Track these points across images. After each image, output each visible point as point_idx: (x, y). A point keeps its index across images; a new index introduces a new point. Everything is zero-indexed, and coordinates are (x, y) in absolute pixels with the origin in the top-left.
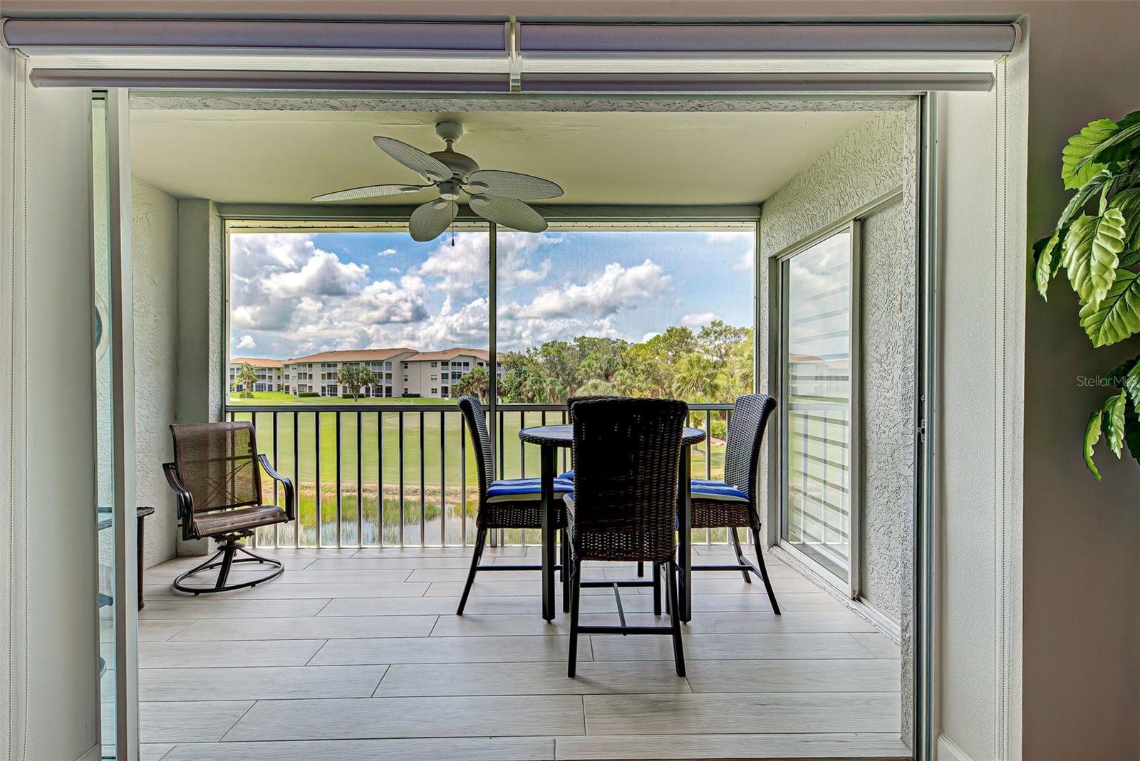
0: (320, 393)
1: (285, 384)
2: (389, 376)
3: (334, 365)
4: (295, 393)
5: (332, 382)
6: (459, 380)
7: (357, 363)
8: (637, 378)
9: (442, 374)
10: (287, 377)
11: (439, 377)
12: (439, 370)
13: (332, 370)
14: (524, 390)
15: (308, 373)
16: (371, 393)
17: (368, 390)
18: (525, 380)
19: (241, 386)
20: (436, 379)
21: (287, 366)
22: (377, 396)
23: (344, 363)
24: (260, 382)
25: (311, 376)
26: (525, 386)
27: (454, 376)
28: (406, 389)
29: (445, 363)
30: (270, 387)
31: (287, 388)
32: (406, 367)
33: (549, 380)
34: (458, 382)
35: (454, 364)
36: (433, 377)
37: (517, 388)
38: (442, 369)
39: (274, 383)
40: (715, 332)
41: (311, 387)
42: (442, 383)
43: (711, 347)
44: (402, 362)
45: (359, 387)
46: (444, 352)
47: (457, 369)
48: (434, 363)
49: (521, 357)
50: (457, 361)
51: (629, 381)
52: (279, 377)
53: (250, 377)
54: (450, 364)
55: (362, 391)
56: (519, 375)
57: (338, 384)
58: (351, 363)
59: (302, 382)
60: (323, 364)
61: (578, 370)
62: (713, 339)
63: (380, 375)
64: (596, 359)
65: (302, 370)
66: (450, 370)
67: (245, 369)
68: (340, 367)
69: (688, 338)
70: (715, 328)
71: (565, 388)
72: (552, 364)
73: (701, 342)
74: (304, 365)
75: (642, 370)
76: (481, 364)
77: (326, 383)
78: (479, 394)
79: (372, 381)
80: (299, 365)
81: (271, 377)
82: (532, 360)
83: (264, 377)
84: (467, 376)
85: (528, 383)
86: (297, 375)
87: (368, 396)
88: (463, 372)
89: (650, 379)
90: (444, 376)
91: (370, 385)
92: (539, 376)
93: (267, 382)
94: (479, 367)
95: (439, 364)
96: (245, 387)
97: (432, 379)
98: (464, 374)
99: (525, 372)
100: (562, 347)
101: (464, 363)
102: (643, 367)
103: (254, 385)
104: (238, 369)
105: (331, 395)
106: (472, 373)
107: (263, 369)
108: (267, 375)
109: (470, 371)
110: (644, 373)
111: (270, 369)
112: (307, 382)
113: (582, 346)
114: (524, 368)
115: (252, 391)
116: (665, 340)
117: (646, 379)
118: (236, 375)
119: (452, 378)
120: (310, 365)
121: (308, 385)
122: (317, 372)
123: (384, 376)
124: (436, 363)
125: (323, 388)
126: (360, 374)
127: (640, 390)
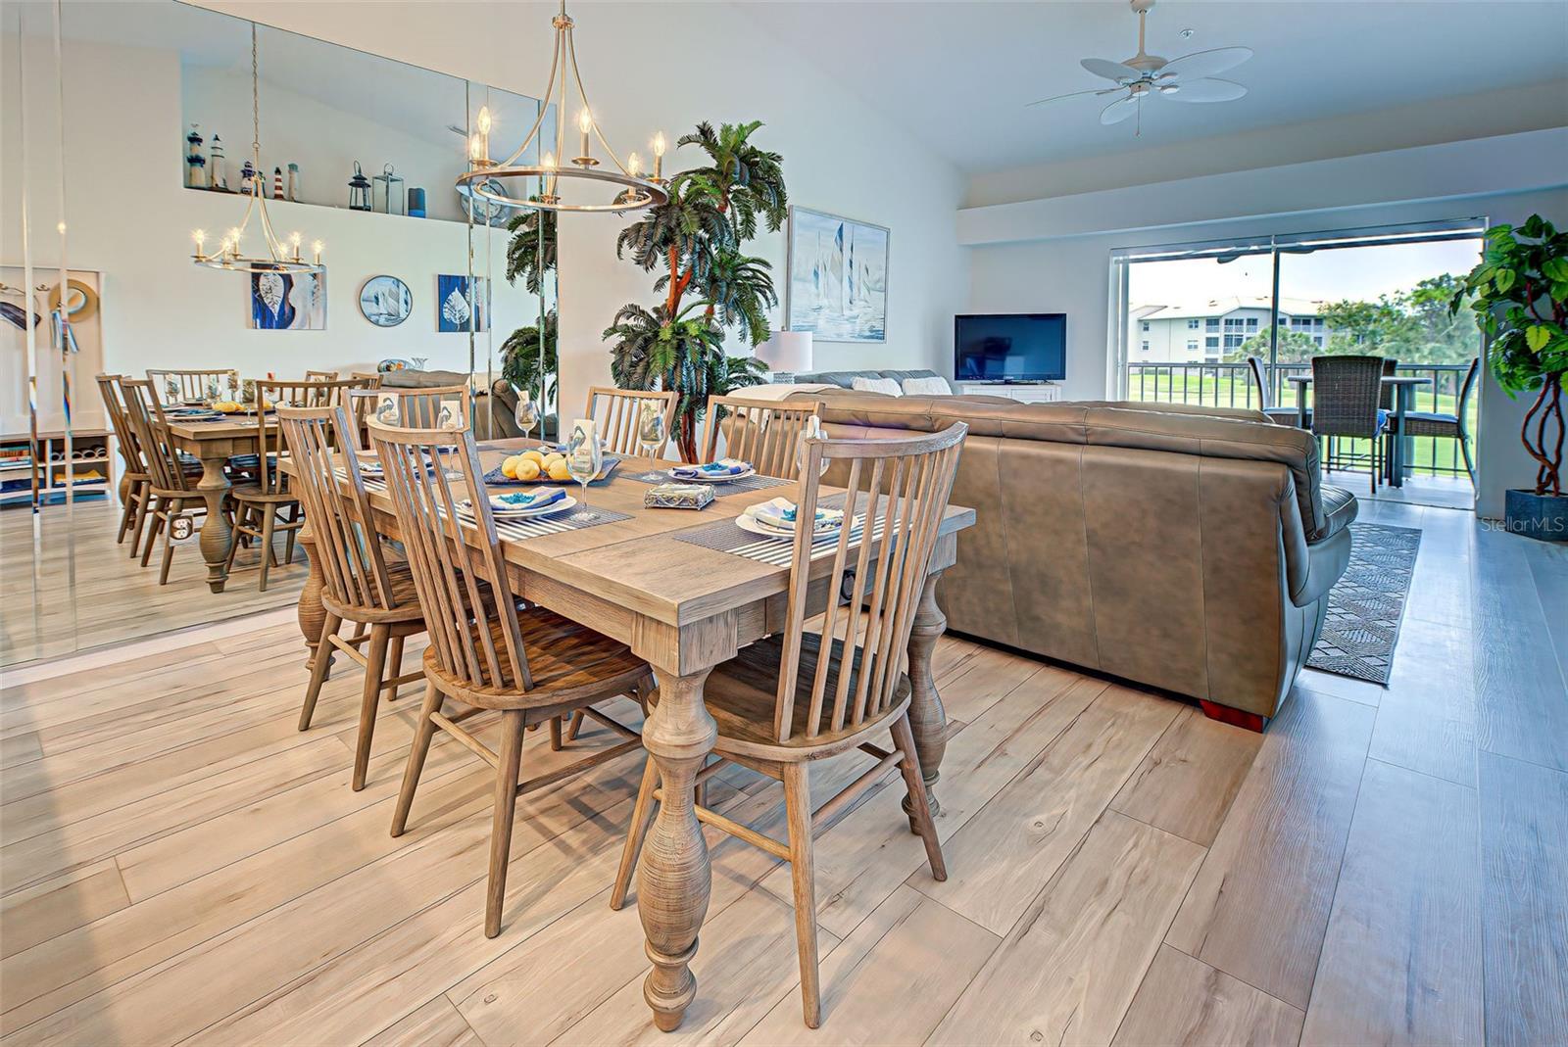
6: (1239, 349)
9: (1208, 339)
11: (1202, 344)
12: (1202, 333)
20: (1196, 347)
27: (1228, 339)
29: (1213, 322)
32: (1146, 329)
35: (1229, 322)
36: (1191, 344)
38: (1208, 331)
42: (1207, 352)
44: (1140, 321)
47: (1234, 331)
48: (1193, 322)
50: (1234, 317)
66: (1220, 333)
90: (1212, 342)
95: (1202, 325)
97: (1190, 347)
98: (1248, 338)
101: (1249, 320)
109: (1259, 333)
119: (1226, 345)
124: (1196, 322)
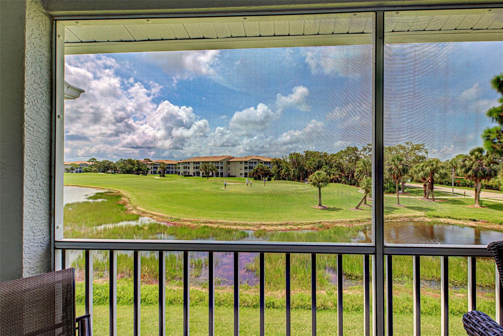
0: (193, 175)
1: (178, 171)
2: (222, 168)
3: (199, 163)
4: (182, 175)
5: (198, 170)
7: (208, 162)
8: (332, 169)
10: (179, 168)
13: (198, 165)
14: (281, 174)
15: (188, 166)
16: (214, 175)
17: (213, 174)
18: (282, 169)
19: (160, 172)
21: (179, 163)
22: (217, 176)
23: (203, 162)
24: (168, 170)
25: (189, 168)
26: (282, 172)
28: (229, 174)
30: (172, 172)
31: (179, 172)
33: (292, 170)
34: (252, 171)
37: (278, 173)
39: (174, 170)
40: (369, 148)
41: (189, 172)
43: (367, 155)
45: (209, 173)
46: (246, 157)
49: (280, 160)
51: (329, 171)
52: (176, 168)
53: (163, 168)
54: (248, 162)
55: (210, 174)
56: (279, 167)
57: (200, 171)
58: (206, 162)
59: (185, 170)
60: (194, 163)
61: (305, 166)
62: (368, 151)
63: (218, 168)
64: (314, 161)
65: (185, 165)
67: (162, 165)
68: (201, 164)
69: (356, 151)
70: (369, 147)
71: (300, 173)
72: (294, 163)
73: (362, 153)
74: (186, 163)
75: (335, 166)
76: (262, 163)
77: (195, 170)
78: (261, 176)
79: (214, 170)
80: (184, 163)
81: (172, 168)
82: (285, 161)
83: (170, 168)
84: (256, 168)
85: (283, 171)
86: (183, 167)
87: (213, 176)
88: (254, 166)
89: (339, 170)
91: (214, 172)
92: (288, 168)
93: (171, 170)
94: (261, 164)
96: (162, 172)
99: (281, 166)
100: (298, 155)
102: (336, 164)
103: (166, 171)
104: (159, 165)
105: (197, 176)
106: (258, 167)
107: (169, 165)
108: (171, 167)
110: (336, 167)
111: (172, 165)
112: (187, 170)
113: (306, 155)
114: (281, 164)
115: (165, 174)
116: (346, 152)
117: (337, 170)
118: (158, 167)
120: (189, 163)
121: (188, 171)
122: (192, 166)
123: (220, 168)
125: (194, 173)
126: (210, 167)
127: (334, 175)
